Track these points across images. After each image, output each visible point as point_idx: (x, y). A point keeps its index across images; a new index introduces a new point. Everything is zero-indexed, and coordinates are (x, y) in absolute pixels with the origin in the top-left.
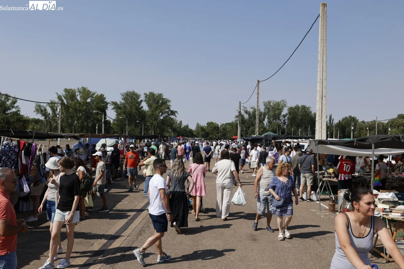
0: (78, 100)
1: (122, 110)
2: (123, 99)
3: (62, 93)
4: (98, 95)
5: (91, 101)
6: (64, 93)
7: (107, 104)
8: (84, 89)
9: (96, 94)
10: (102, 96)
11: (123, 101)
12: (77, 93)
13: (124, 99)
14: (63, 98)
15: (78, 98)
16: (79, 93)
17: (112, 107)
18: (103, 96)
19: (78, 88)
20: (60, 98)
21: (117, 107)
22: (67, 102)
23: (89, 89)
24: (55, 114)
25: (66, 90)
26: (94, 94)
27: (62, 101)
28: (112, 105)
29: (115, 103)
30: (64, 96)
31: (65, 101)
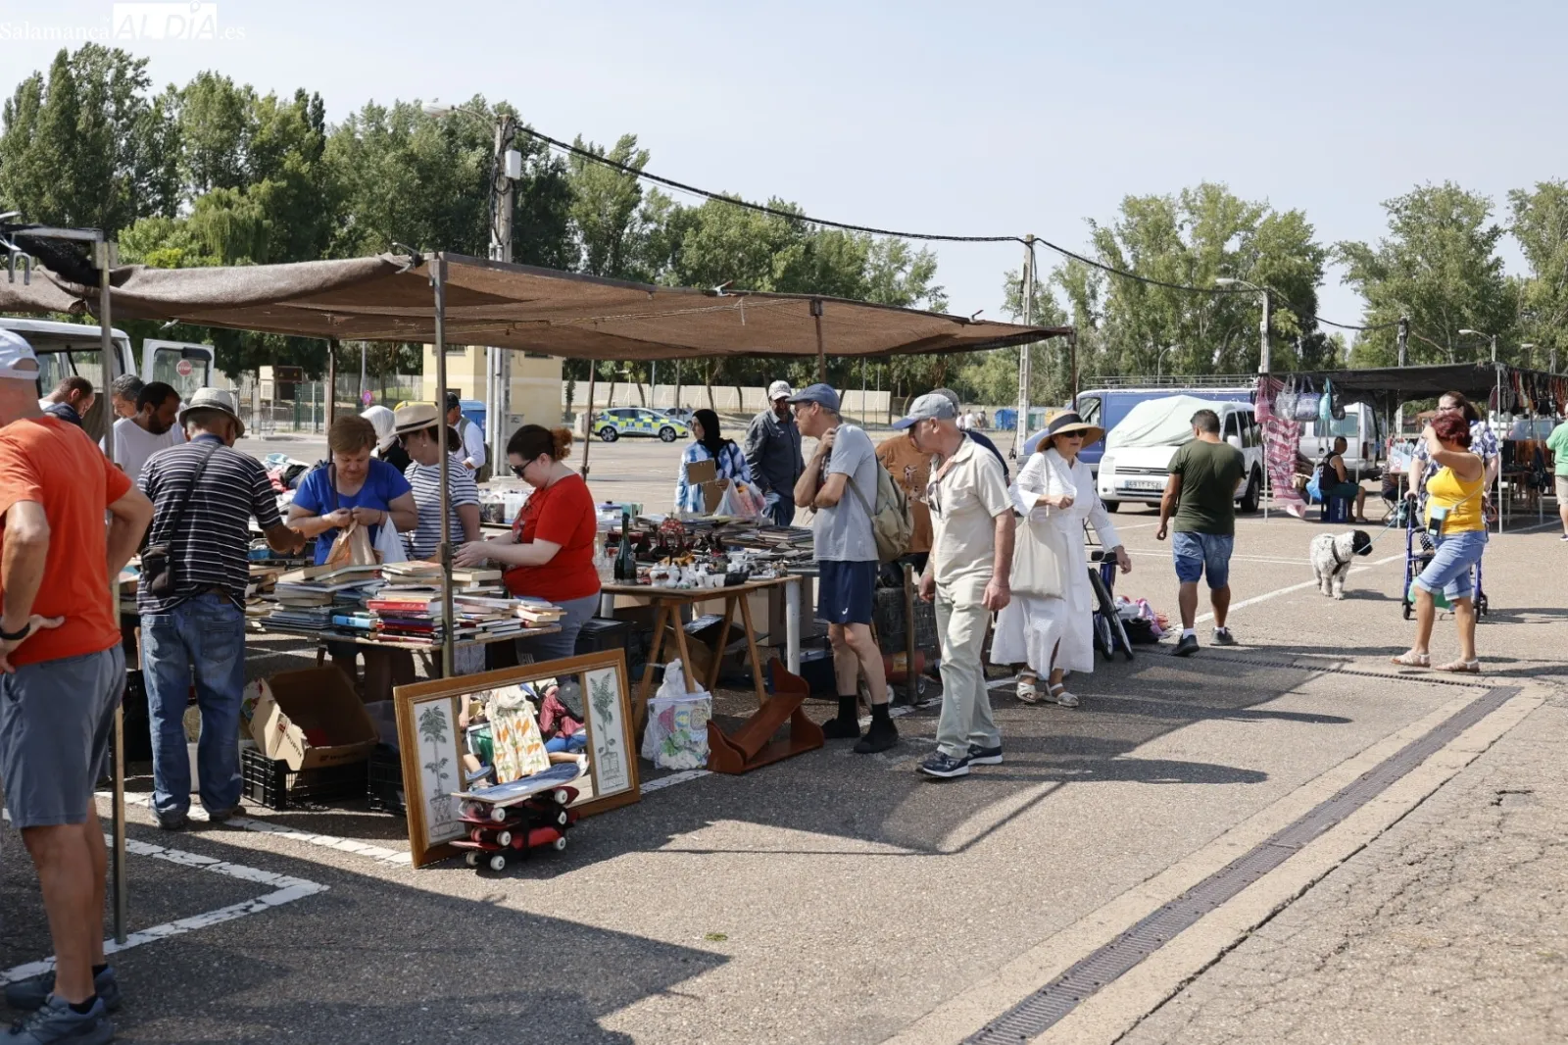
0: (1183, 249)
1: (1394, 283)
2: (1397, 230)
3: (1113, 218)
4: (1274, 215)
5: (1242, 247)
6: (1122, 219)
7: (1319, 256)
8: (1212, 194)
9: (1265, 216)
10: (1294, 219)
11: (1398, 240)
12: (1181, 216)
13: (1407, 228)
14: (1118, 240)
15: (1185, 237)
16: (1186, 215)
17: (1345, 268)
18: (1301, 218)
19: (1186, 192)
20: (1104, 242)
21: (1368, 268)
22: (1135, 257)
23: (1233, 192)
24: (1088, 313)
25: (1131, 206)
26: (1256, 214)
27: (1114, 253)
28: (1342, 260)
29: (1354, 252)
30: (1121, 234)
31: (1127, 256)
